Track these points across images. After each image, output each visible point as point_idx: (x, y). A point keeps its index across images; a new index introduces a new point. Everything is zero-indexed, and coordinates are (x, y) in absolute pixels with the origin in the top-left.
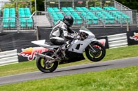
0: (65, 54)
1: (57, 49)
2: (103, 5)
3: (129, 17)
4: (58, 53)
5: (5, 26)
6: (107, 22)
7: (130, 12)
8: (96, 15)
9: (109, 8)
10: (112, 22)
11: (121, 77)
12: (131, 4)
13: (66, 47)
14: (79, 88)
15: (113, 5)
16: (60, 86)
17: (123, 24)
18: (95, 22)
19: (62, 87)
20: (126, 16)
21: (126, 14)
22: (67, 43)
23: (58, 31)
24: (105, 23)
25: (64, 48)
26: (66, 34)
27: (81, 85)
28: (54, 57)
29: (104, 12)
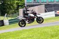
5: (49, 1)
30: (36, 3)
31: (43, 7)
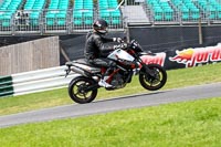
5: (77, 22)
14: (198, 123)
16: (167, 119)
19: (170, 121)
27: (203, 119)
30: (28, 28)
31: (53, 45)
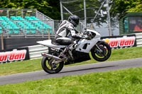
0: (71, 54)
1: (63, 49)
2: (25, 15)
3: (50, 28)
4: (65, 53)
6: (28, 32)
7: (52, 22)
8: (17, 24)
9: (30, 18)
10: (33, 32)
11: (40, 89)
12: (53, 14)
13: (74, 46)
15: (34, 15)
17: (45, 34)
18: (16, 32)
20: (48, 27)
21: (48, 24)
22: (75, 42)
23: (65, 31)
24: (26, 33)
25: (71, 48)
26: (73, 33)
28: (61, 57)
29: (25, 21)
